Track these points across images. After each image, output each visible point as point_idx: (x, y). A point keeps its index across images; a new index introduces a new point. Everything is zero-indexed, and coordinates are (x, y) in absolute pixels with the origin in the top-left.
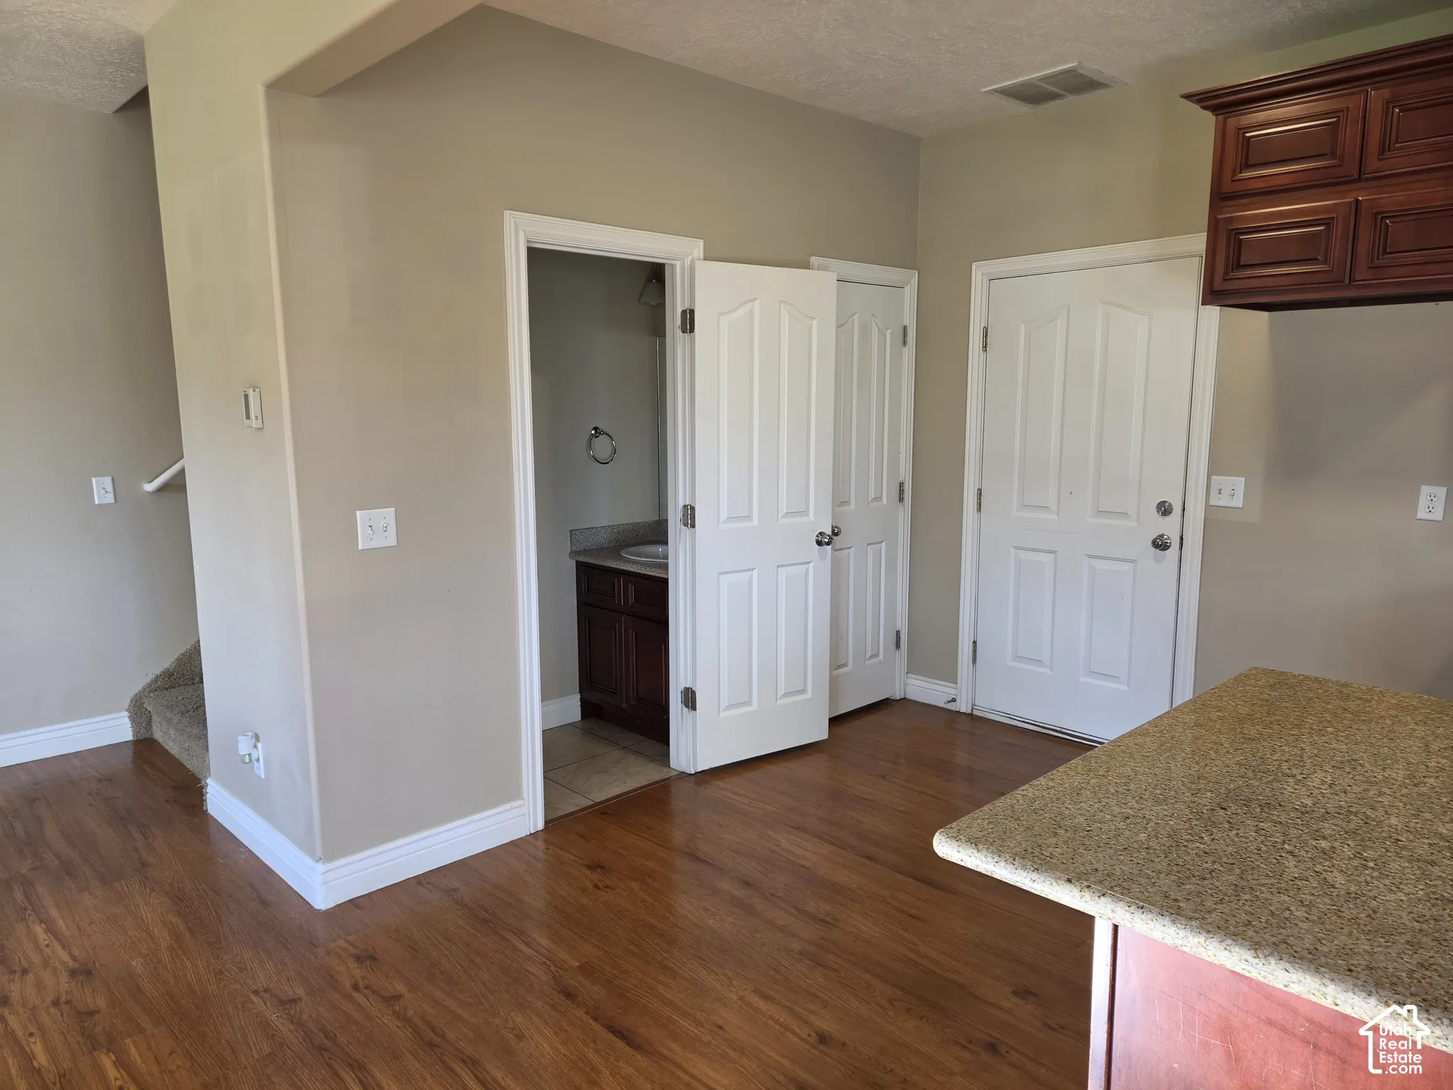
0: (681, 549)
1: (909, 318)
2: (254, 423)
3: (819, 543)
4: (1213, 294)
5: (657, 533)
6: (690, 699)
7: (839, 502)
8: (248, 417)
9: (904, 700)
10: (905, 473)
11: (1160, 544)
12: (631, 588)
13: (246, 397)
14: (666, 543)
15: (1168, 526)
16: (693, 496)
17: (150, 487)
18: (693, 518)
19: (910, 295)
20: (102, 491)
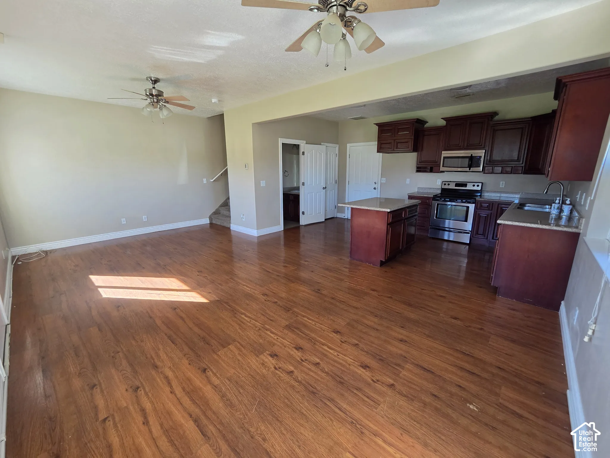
0: (302, 189)
1: (337, 152)
2: (247, 168)
3: (323, 189)
4: (378, 152)
5: (298, 188)
6: (303, 213)
7: (326, 183)
8: (246, 167)
9: (337, 217)
10: (337, 178)
11: (375, 189)
12: (293, 197)
13: (246, 165)
14: (299, 190)
15: (376, 186)
16: (304, 181)
17: (212, 180)
18: (304, 184)
19: (337, 148)
20: (205, 181)
